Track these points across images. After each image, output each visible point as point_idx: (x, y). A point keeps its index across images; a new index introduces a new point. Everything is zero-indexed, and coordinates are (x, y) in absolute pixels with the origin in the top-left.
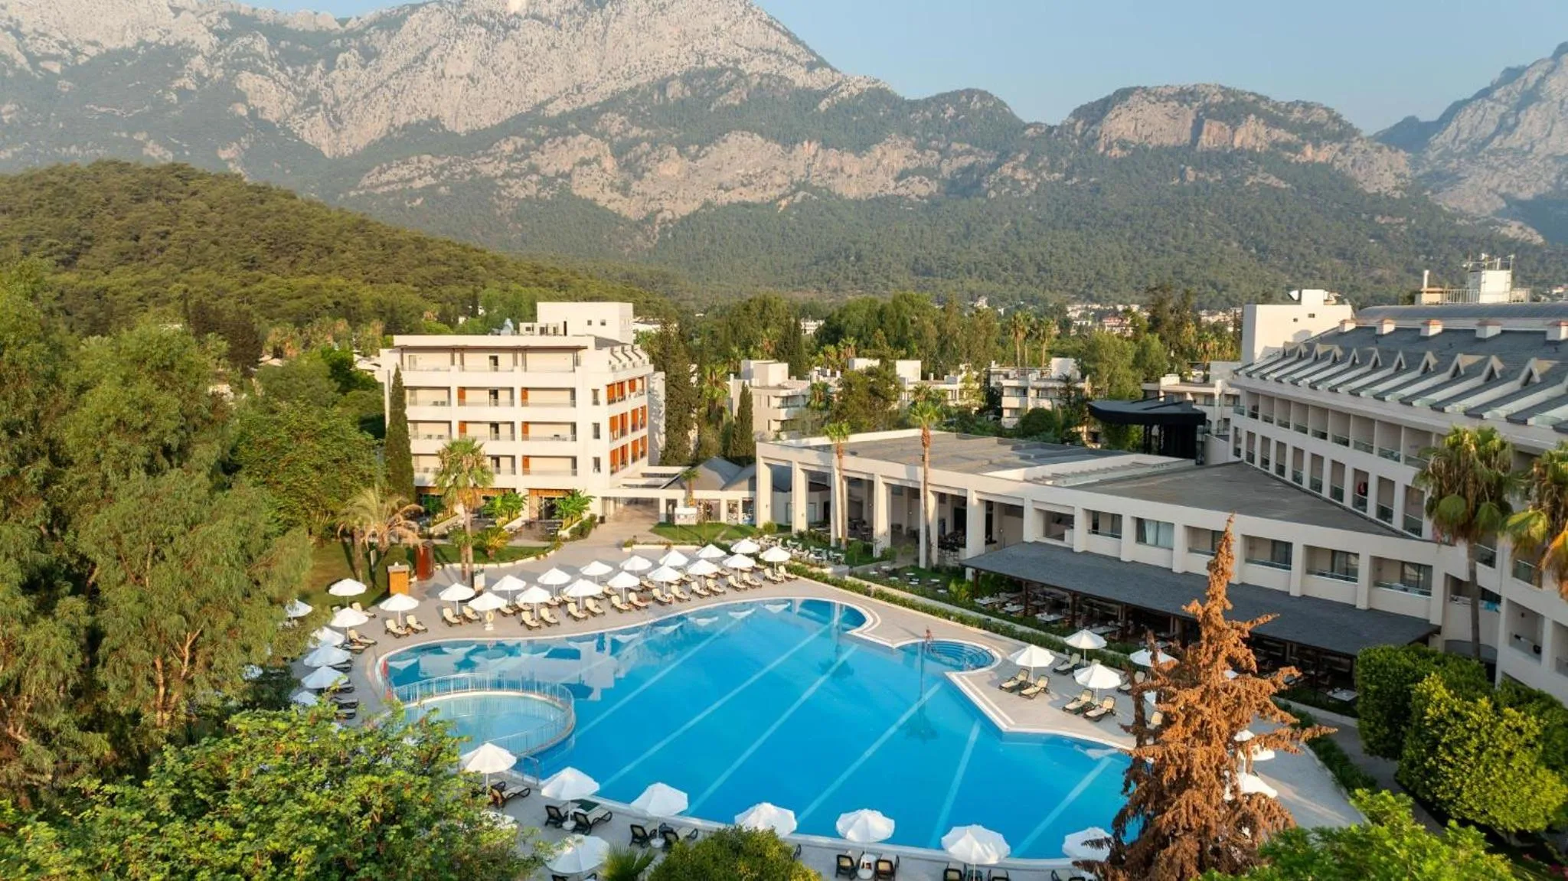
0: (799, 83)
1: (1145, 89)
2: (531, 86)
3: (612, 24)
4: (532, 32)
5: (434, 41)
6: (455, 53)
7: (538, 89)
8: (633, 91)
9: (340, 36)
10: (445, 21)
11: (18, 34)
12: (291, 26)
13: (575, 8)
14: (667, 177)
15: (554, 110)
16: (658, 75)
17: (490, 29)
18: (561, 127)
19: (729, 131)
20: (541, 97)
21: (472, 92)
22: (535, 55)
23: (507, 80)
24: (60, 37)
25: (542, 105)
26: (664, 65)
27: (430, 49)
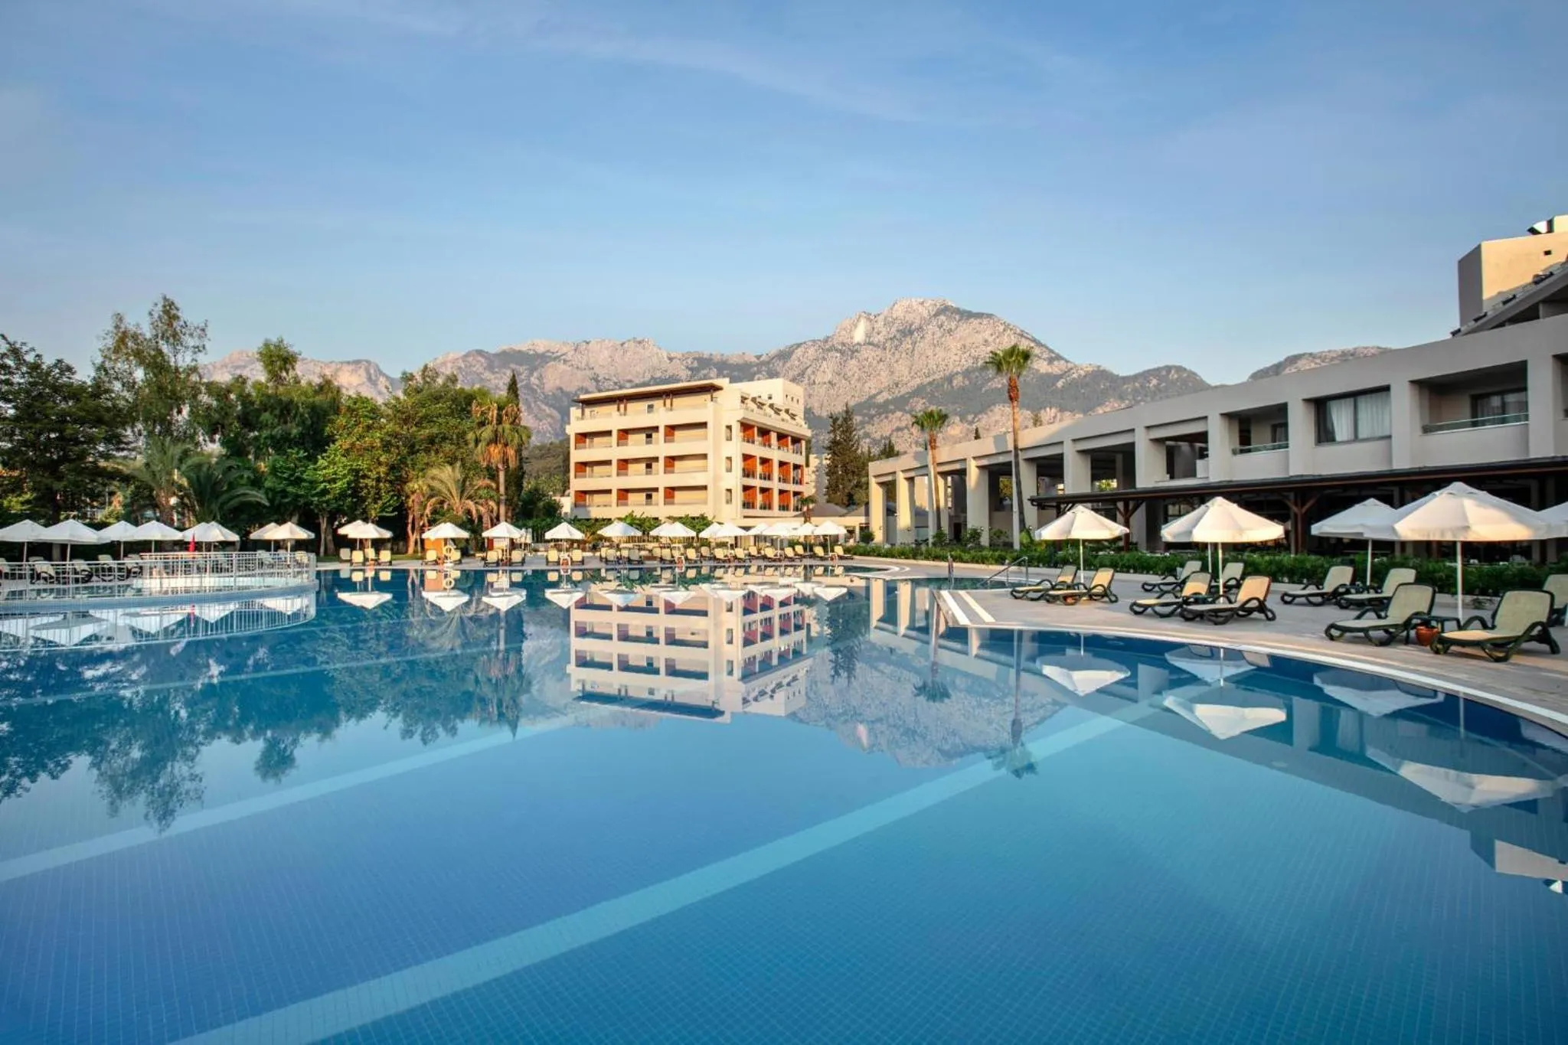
0: (1043, 371)
1: (1311, 354)
2: (867, 385)
3: (918, 344)
4: (867, 353)
5: (809, 363)
6: (822, 369)
7: (871, 387)
8: (930, 383)
9: (757, 365)
10: (816, 351)
11: (597, 381)
12: (731, 362)
13: (895, 337)
14: (953, 436)
15: (880, 399)
16: (947, 373)
17: (842, 353)
18: (884, 409)
19: (994, 404)
20: (873, 392)
21: (832, 392)
22: (869, 366)
23: (852, 382)
24: (615, 380)
25: (875, 396)
26: (951, 366)
27: (807, 368)
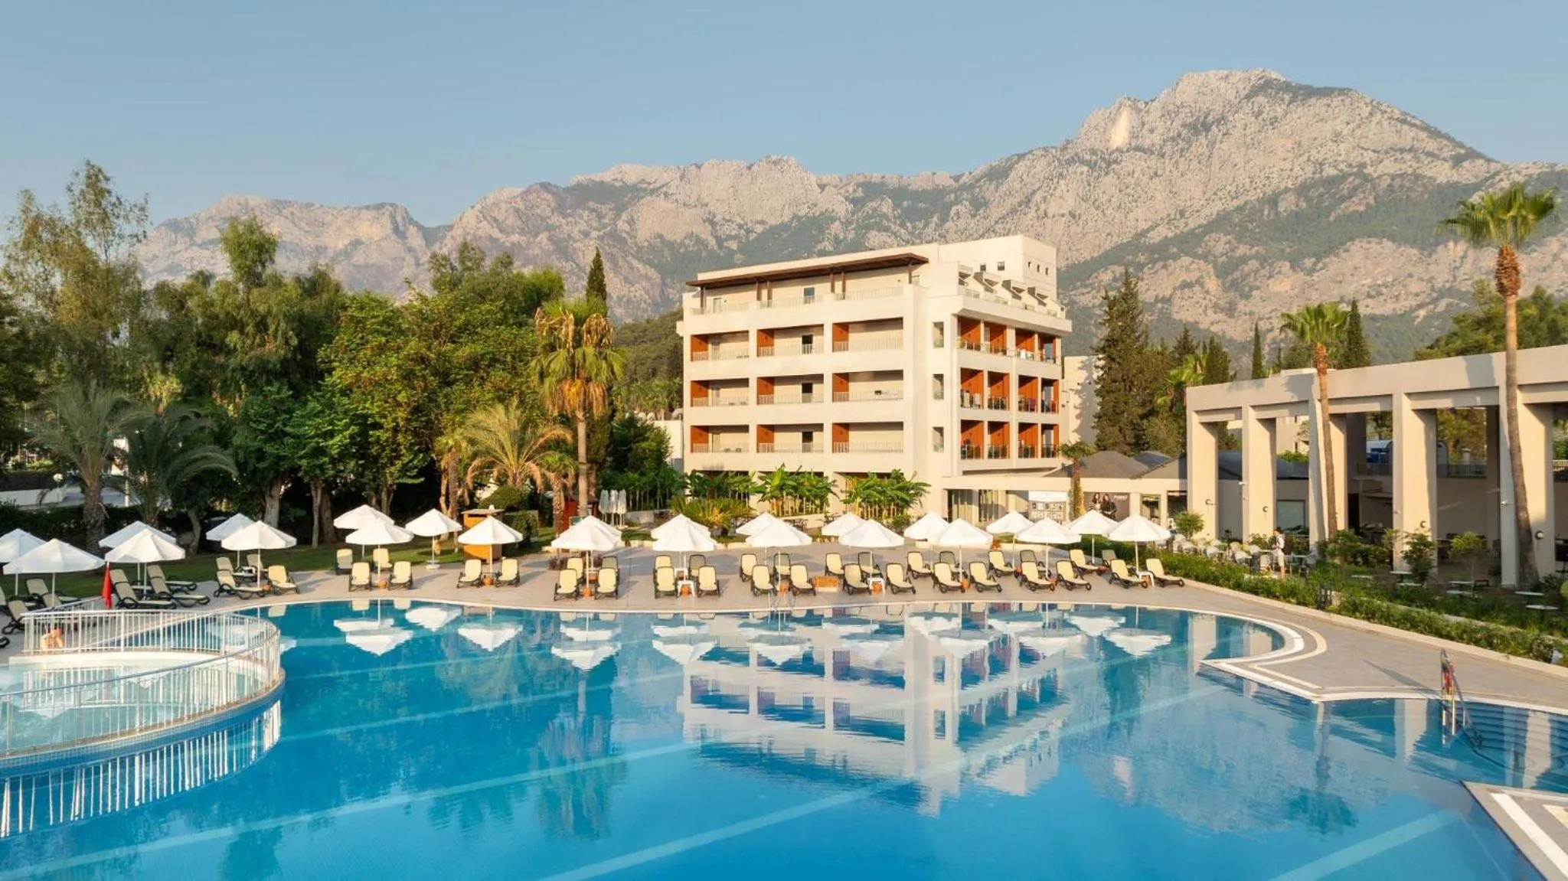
0: (1442, 179)
2: (1131, 216)
3: (1218, 145)
4: (1136, 164)
5: (1037, 185)
6: (1058, 193)
7: (1139, 218)
8: (1240, 209)
9: (955, 191)
10: (1049, 164)
11: (713, 223)
12: (913, 187)
13: (1179, 135)
14: (1277, 294)
15: (1154, 237)
16: (1269, 191)
17: (1092, 166)
18: (1161, 253)
19: (1352, 239)
20: (1143, 226)
21: (1073, 228)
22: (1137, 185)
23: (1108, 212)
24: (739, 221)
25: (1143, 233)
26: (1275, 181)
27: (1034, 192)
